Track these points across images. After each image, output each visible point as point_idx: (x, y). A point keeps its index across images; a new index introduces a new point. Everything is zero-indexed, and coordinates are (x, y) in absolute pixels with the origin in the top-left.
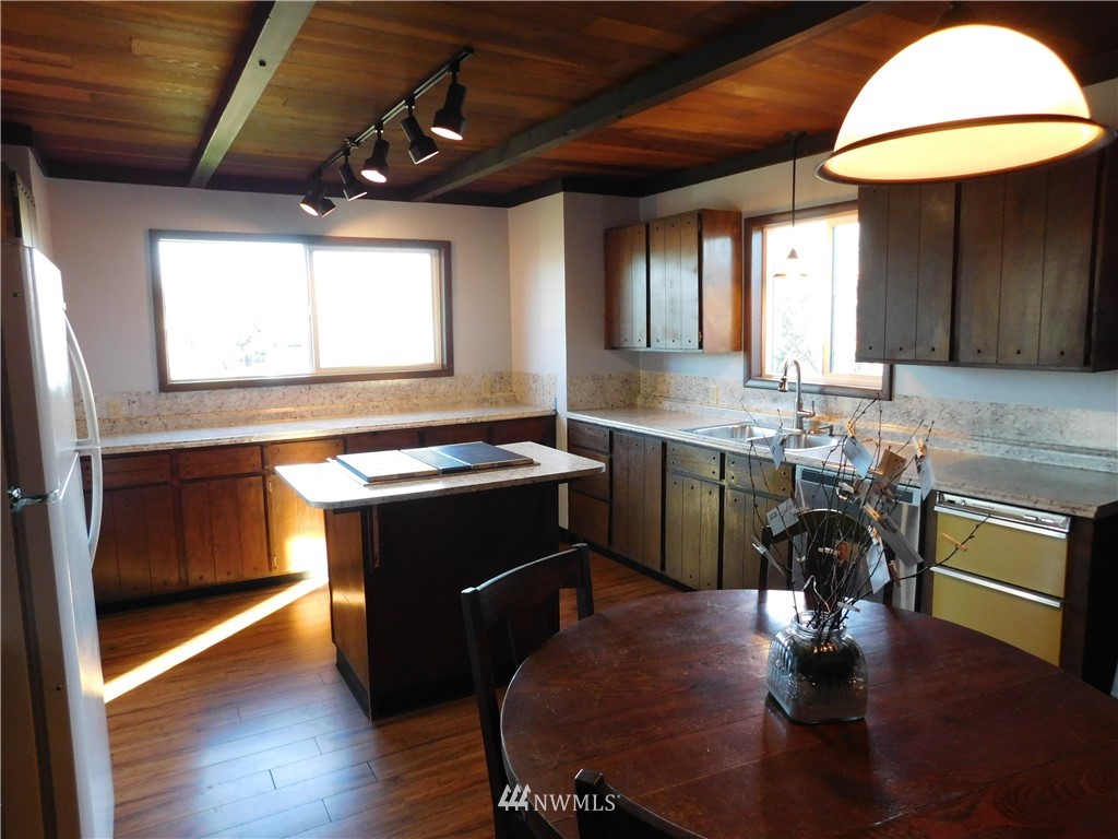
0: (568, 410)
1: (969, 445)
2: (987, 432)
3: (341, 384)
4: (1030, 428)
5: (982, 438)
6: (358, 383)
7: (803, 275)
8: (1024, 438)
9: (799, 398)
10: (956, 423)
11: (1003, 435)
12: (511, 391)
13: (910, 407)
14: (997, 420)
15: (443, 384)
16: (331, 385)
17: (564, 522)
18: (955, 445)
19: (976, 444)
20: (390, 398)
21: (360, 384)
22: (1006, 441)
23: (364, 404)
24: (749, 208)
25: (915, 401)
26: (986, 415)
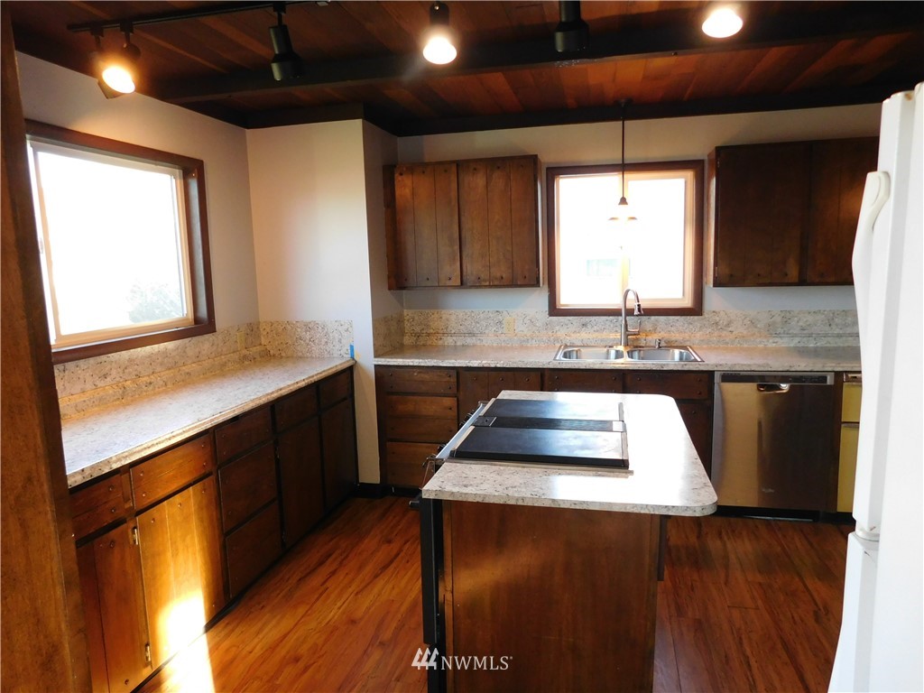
0: (375, 357)
1: (771, 341)
2: (779, 330)
3: (103, 358)
4: (809, 325)
5: (778, 335)
6: (123, 352)
7: (633, 218)
8: (805, 332)
9: (626, 321)
10: (756, 327)
11: (790, 332)
12: (261, 344)
13: (718, 319)
14: (786, 321)
15: (204, 343)
16: (92, 361)
17: (370, 471)
18: (760, 343)
19: (776, 340)
20: (158, 369)
21: (125, 354)
22: (795, 335)
23: (134, 381)
24: (548, 158)
25: (722, 313)
26: (778, 319)
